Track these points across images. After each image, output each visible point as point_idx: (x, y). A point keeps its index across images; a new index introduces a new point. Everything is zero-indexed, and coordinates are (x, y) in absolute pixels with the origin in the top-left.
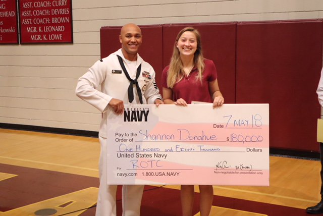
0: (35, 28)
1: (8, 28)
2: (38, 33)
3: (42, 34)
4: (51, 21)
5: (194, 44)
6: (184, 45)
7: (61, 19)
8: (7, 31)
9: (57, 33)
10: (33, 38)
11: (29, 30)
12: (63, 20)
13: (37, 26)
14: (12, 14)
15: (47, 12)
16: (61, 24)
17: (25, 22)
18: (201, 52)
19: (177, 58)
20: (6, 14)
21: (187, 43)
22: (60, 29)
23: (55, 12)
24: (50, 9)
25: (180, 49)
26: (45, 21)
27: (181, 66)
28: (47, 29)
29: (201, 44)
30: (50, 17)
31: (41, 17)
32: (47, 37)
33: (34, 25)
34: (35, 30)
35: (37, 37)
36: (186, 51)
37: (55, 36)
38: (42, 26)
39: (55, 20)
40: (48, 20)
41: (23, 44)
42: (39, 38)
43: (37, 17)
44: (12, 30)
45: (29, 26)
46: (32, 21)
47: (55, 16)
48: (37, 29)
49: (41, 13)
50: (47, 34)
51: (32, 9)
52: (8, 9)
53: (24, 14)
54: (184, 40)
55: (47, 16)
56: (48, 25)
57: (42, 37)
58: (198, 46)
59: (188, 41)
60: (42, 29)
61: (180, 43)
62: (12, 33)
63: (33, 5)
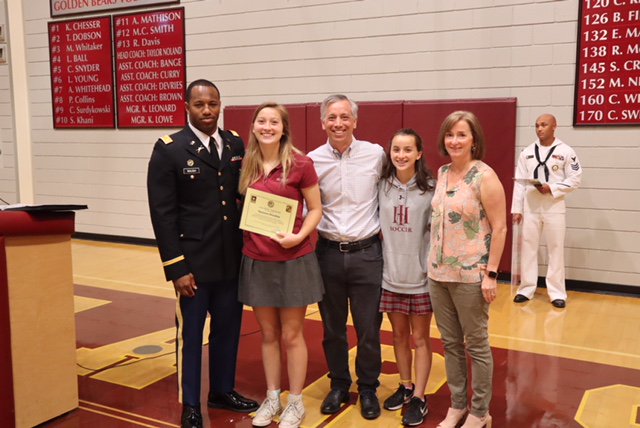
0: (137, 107)
1: (102, 106)
2: (142, 114)
3: (146, 115)
4: (158, 98)
5: (279, 127)
6: (262, 129)
7: (171, 95)
8: (100, 110)
9: (166, 114)
10: (134, 120)
11: (129, 110)
12: (174, 97)
13: (140, 104)
14: (107, 88)
15: (154, 86)
16: (171, 102)
17: (124, 99)
18: (290, 138)
19: (253, 149)
20: (99, 88)
21: (267, 126)
22: (170, 108)
23: (163, 86)
24: (157, 81)
25: (258, 135)
26: (150, 98)
27: (260, 161)
28: (153, 109)
29: (289, 126)
30: (158, 92)
31: (145, 92)
32: (153, 119)
33: (135, 103)
34: (137, 110)
35: (139, 119)
36: (266, 138)
37: (163, 118)
38: (147, 104)
39: (163, 97)
40: (154, 97)
41: (121, 127)
42: (143, 121)
43: (140, 93)
44: (107, 110)
45: (129, 104)
46: (133, 98)
47: (163, 91)
48: (140, 109)
49: (146, 87)
50: (154, 115)
51: (133, 82)
52: (102, 82)
53: (123, 88)
54: (262, 122)
55: (153, 92)
56: (154, 103)
57: (146, 119)
58: (285, 130)
59: (268, 122)
60: (147, 108)
61: (257, 125)
62: (106, 114)
63: (134, 76)
